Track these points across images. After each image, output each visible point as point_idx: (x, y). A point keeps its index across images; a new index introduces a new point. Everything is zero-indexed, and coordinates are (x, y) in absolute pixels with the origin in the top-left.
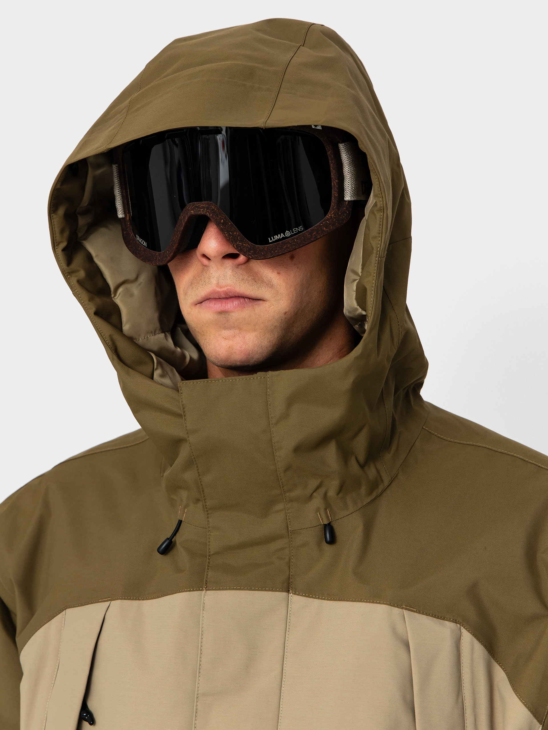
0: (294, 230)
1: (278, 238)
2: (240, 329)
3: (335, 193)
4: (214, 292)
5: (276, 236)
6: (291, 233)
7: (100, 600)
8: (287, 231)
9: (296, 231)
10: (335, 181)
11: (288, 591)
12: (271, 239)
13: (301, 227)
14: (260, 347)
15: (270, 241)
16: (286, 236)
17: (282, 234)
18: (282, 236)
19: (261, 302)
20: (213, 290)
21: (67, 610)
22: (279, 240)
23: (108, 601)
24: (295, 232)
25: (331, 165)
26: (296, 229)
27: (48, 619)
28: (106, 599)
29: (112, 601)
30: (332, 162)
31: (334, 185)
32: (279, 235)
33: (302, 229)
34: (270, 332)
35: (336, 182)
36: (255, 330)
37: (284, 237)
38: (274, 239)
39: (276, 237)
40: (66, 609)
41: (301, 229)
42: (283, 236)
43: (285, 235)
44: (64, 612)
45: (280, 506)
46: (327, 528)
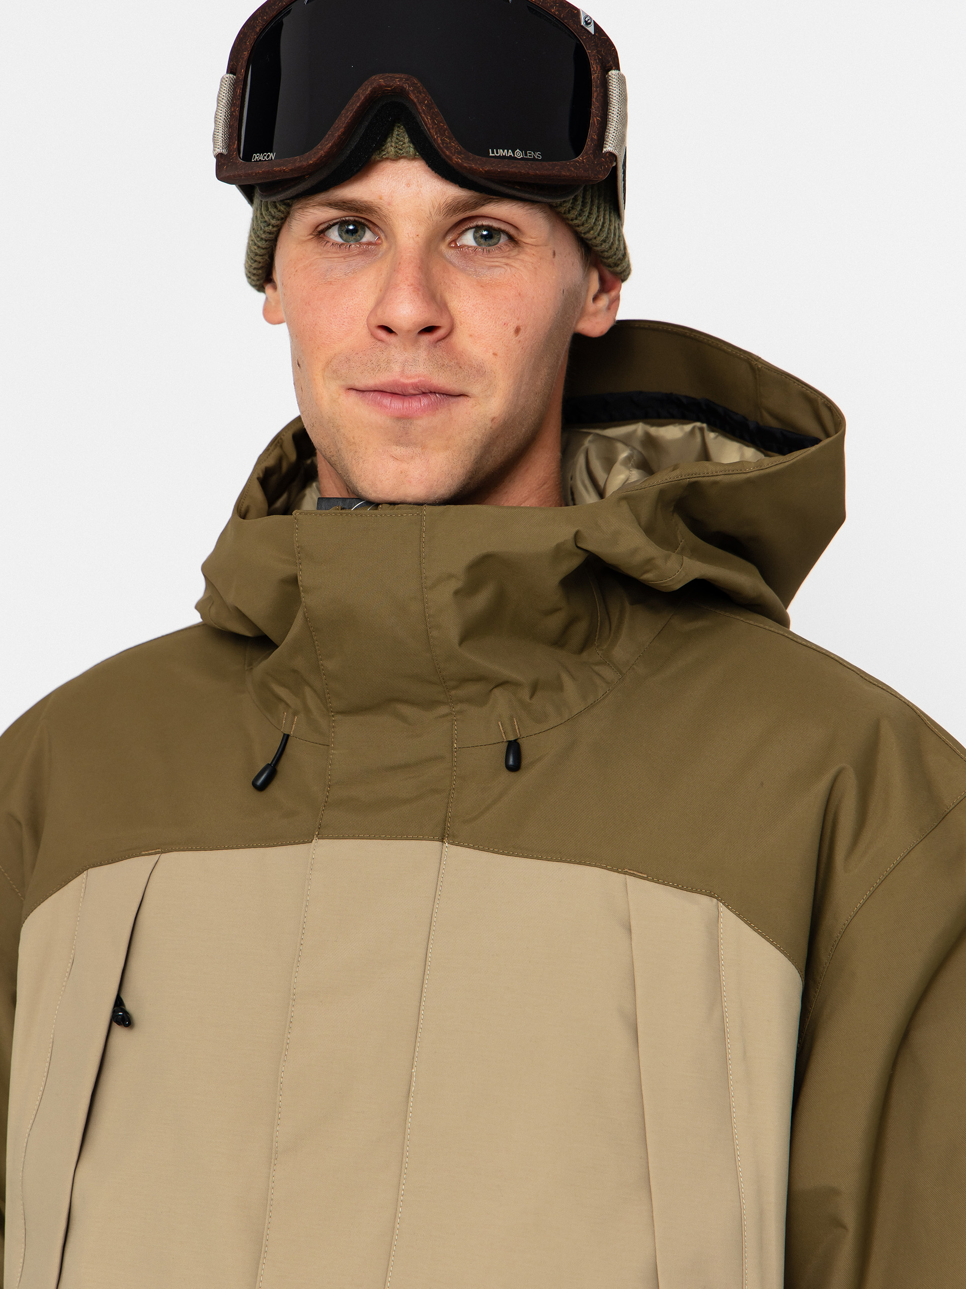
0: (529, 153)
1: (504, 155)
2: (424, 447)
3: (592, 134)
4: (396, 384)
5: (501, 150)
6: (523, 155)
7: (143, 853)
8: (518, 150)
9: (531, 156)
10: (596, 118)
11: (442, 840)
12: (493, 153)
13: (539, 154)
14: (450, 475)
15: (491, 155)
16: (516, 156)
17: (510, 151)
18: (509, 154)
19: (461, 399)
20: (394, 381)
21: (89, 870)
22: (504, 157)
23: (156, 853)
24: (529, 156)
25: (594, 94)
26: (531, 153)
27: (59, 886)
28: (154, 851)
29: (163, 854)
30: (596, 91)
31: (594, 122)
32: (506, 151)
33: (540, 157)
34: (467, 450)
35: (597, 120)
36: (447, 448)
37: (513, 156)
38: (497, 153)
39: (501, 152)
40: (87, 869)
41: (538, 156)
42: (512, 154)
43: (514, 155)
44: (84, 875)
45: (444, 710)
46: (514, 748)
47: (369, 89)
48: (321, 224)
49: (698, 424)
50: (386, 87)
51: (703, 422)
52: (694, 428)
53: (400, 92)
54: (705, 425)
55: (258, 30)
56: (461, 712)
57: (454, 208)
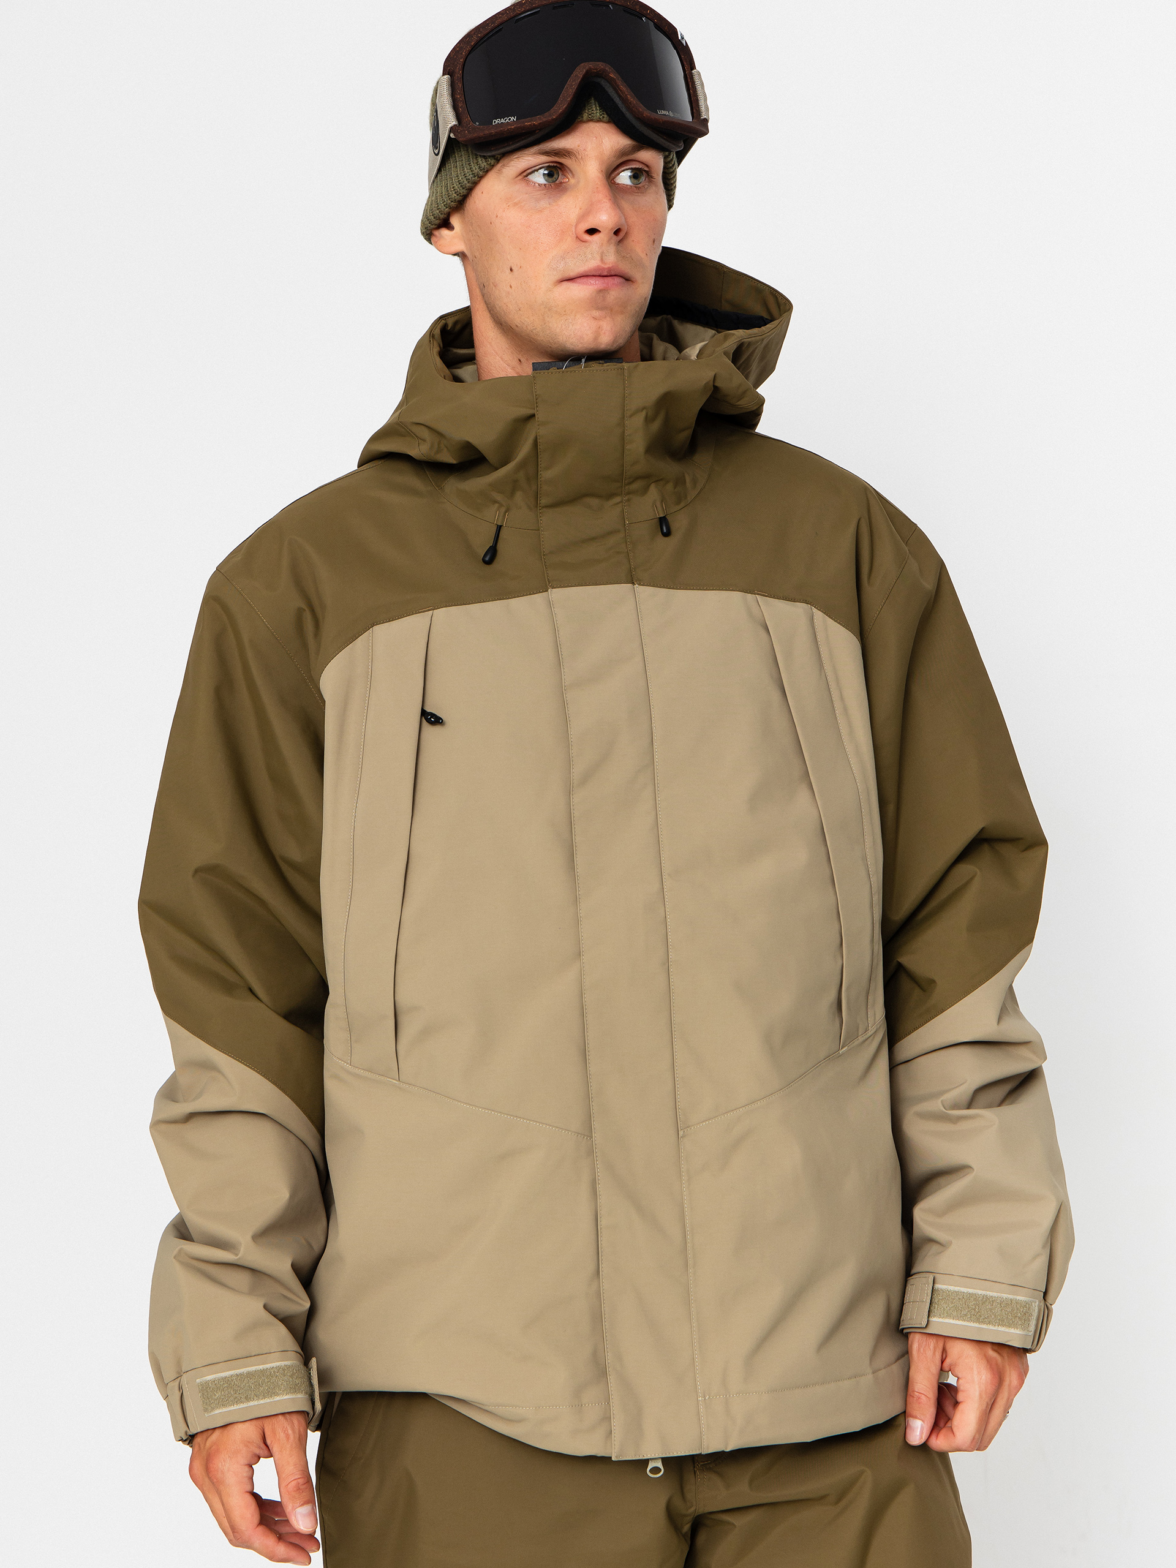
7: (422, 610)
11: (633, 583)
21: (374, 627)
23: (430, 610)
27: (350, 640)
28: (428, 609)
29: (435, 610)
40: (372, 626)
44: (370, 631)
45: (618, 499)
46: (663, 521)
47: (584, 71)
48: (529, 169)
49: (665, 316)
50: (594, 69)
51: (668, 315)
52: (662, 318)
53: (601, 74)
54: (669, 316)
55: (472, 44)
56: (629, 500)
57: (623, 153)
